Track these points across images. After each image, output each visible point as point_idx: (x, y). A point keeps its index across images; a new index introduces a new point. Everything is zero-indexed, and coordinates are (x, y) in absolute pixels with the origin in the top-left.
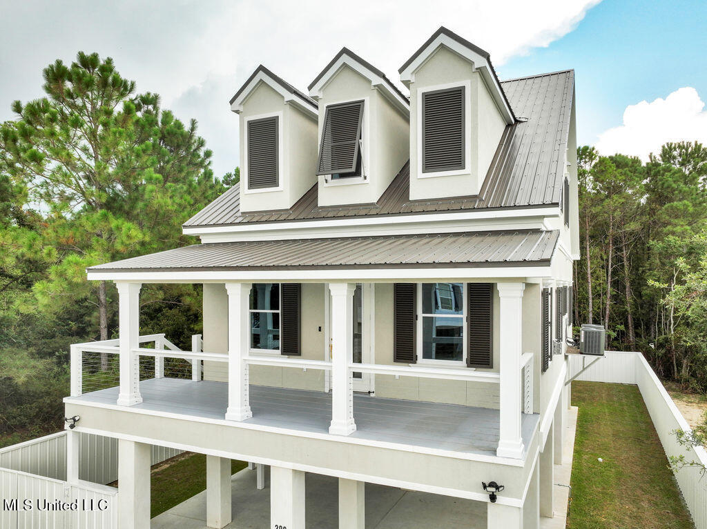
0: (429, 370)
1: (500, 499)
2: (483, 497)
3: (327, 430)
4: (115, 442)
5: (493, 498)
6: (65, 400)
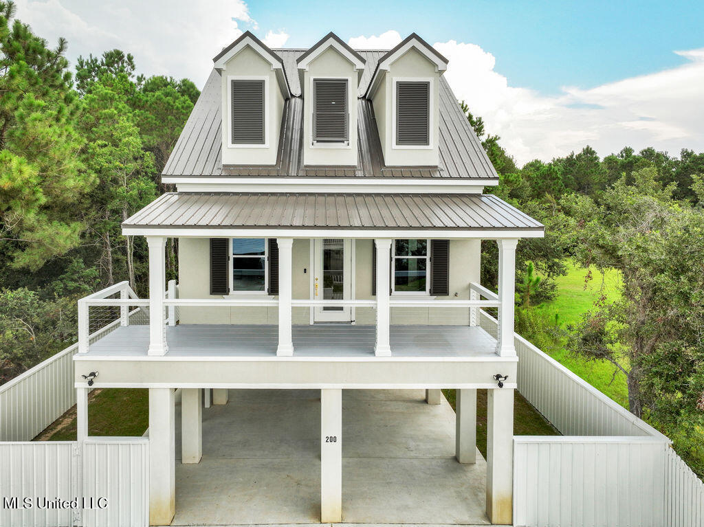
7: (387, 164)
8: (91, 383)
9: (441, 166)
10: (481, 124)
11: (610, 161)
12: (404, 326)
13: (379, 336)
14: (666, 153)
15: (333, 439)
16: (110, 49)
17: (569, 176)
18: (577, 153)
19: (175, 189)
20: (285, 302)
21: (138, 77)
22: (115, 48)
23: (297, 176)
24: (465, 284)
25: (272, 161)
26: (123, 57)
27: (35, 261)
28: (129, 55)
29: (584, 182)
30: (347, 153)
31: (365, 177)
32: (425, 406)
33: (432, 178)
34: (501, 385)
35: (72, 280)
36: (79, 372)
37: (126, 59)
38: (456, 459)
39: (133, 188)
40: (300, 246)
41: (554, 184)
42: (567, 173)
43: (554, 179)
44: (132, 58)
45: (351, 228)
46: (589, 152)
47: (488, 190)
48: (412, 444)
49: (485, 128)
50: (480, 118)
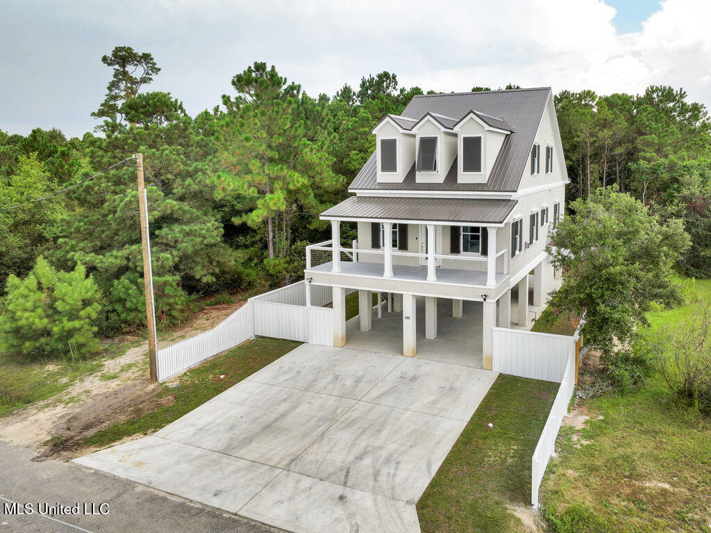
0: (465, 256)
1: (487, 300)
2: (481, 300)
3: (426, 279)
4: (331, 288)
5: (485, 300)
6: (305, 271)
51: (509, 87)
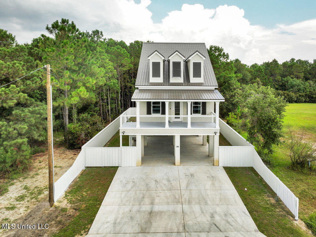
7: (191, 82)
8: (124, 134)
9: (204, 83)
10: (228, 55)
11: (285, 64)
12: (195, 122)
13: (188, 124)
14: (308, 60)
15: (178, 147)
16: (94, 30)
17: (267, 71)
18: (270, 62)
19: (138, 89)
20: (167, 116)
21: (104, 39)
22: (96, 29)
23: (168, 86)
24: (210, 112)
25: (162, 82)
26: (99, 32)
27: (80, 105)
28: (101, 32)
29: (273, 73)
30: (181, 80)
31: (185, 86)
32: (202, 146)
33: (202, 86)
34: (216, 134)
35: (91, 111)
36: (121, 132)
37: (100, 33)
38: (209, 156)
39: (111, 82)
40: (170, 103)
41: (261, 74)
42: (266, 70)
43: (261, 72)
44: (102, 32)
45: (182, 99)
46: (275, 61)
47: (216, 89)
48: (198, 153)
49: (229, 57)
50: (228, 53)
51: (148, 42)
